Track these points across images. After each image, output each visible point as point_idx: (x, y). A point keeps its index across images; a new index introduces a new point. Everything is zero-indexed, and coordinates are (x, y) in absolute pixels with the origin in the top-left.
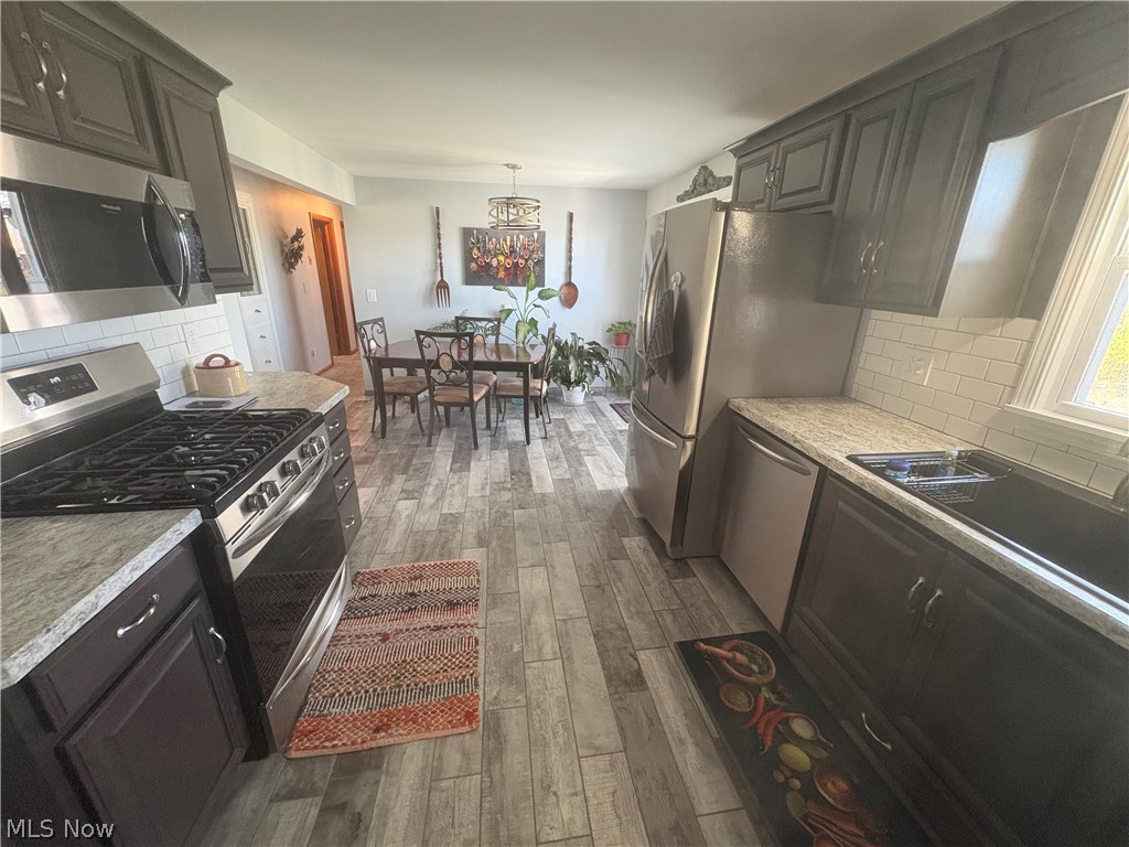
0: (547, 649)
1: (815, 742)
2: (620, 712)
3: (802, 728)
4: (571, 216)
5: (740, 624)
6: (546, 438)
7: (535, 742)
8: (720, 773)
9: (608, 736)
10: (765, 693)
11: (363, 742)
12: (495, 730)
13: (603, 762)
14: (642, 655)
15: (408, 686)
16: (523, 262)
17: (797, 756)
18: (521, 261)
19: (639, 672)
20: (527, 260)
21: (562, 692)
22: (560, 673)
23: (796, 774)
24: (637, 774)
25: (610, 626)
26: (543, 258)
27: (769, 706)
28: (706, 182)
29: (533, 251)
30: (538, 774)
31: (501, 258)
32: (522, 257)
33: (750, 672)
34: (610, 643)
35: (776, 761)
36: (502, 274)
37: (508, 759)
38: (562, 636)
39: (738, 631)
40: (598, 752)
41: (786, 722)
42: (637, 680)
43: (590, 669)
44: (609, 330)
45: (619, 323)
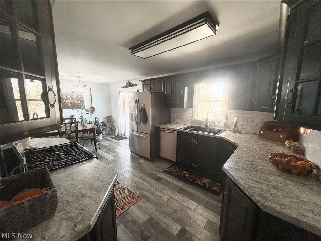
0: (142, 182)
1: (188, 173)
2: (162, 183)
3: (186, 172)
4: (91, 89)
5: (169, 165)
6: (100, 148)
7: (153, 194)
8: (180, 182)
9: (163, 187)
10: (179, 171)
11: (120, 213)
12: (144, 196)
13: (165, 190)
14: (158, 175)
15: (120, 201)
16: (77, 101)
17: (187, 175)
18: (75, 101)
19: (160, 177)
20: (78, 101)
21: (151, 186)
22: (147, 184)
23: (189, 177)
24: (171, 188)
25: (149, 174)
26: (83, 100)
27: (180, 172)
28: (130, 85)
29: (80, 99)
30: (157, 196)
31: (69, 101)
32: (76, 100)
33: (175, 170)
34: (152, 176)
35: (185, 177)
36: (69, 105)
37: (151, 198)
38: (143, 179)
39: (169, 166)
40: (163, 189)
41: (183, 173)
42: (161, 179)
43: (152, 181)
44: (105, 118)
45: (108, 116)
